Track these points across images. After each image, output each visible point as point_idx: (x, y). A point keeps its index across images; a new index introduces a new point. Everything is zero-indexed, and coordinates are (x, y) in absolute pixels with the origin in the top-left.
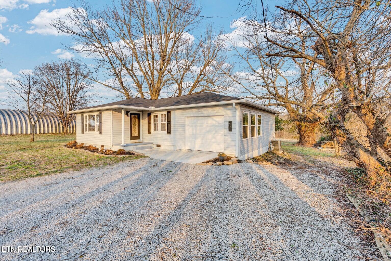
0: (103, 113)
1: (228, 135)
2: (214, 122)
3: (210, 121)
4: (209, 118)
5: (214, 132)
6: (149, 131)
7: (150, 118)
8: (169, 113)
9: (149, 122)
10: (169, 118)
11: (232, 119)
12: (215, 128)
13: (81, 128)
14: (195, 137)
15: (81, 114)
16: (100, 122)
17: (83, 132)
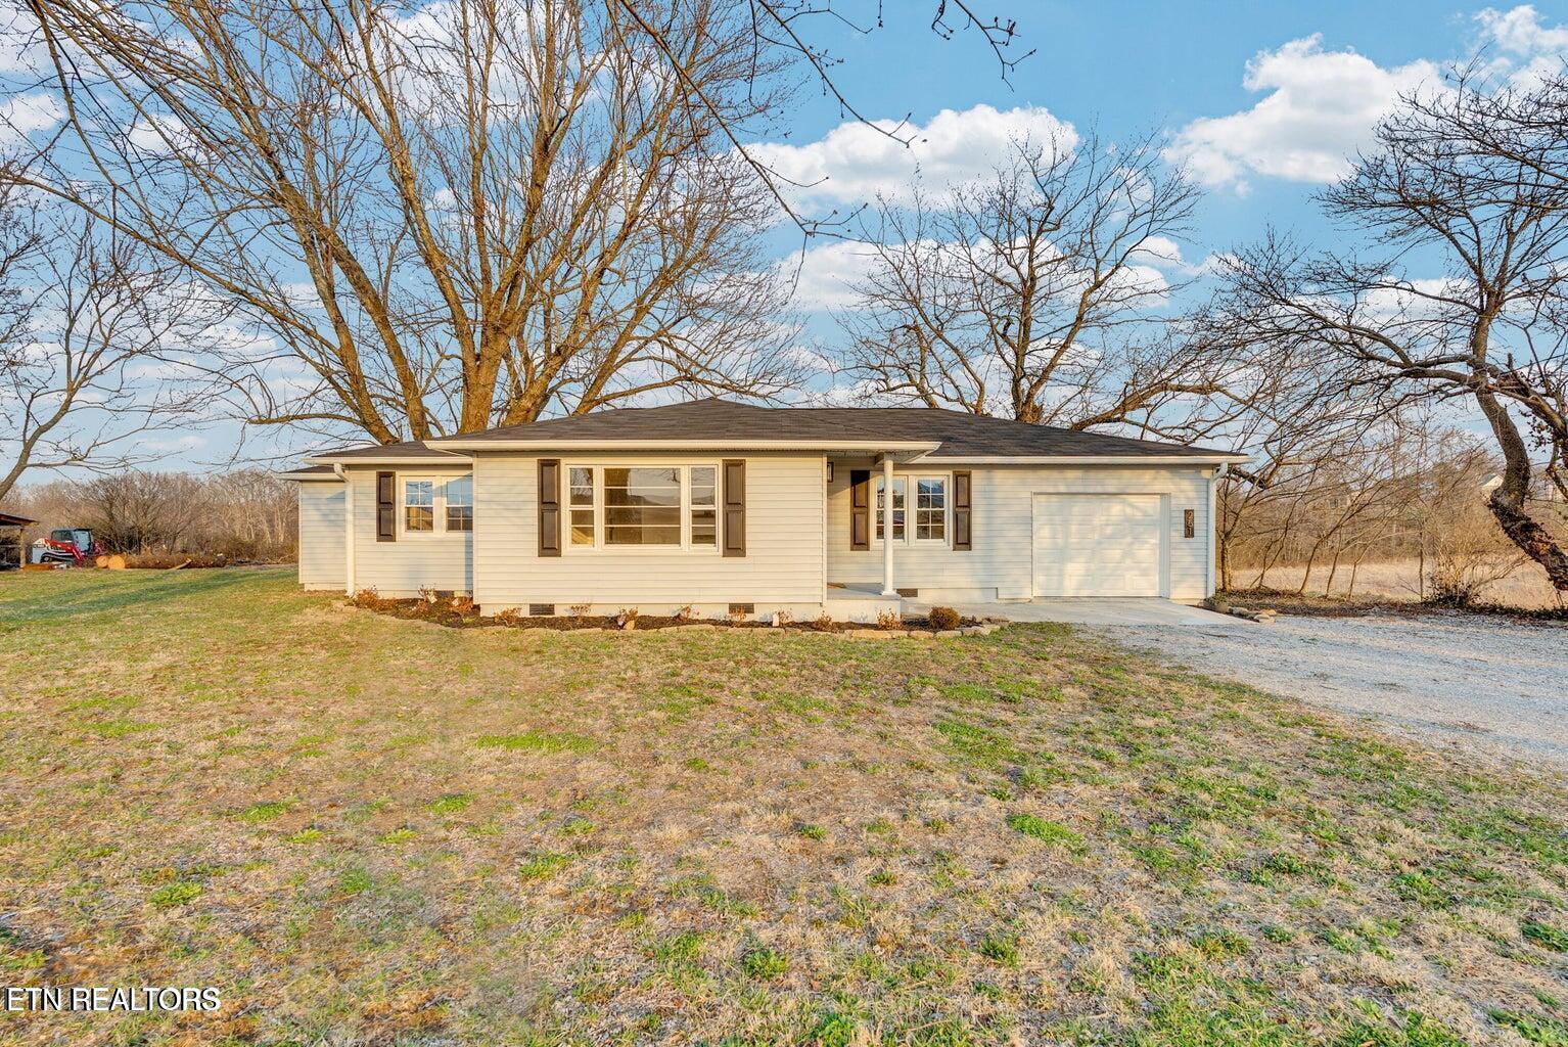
0: (751, 463)
1: (1184, 546)
2: (1129, 511)
3: (1116, 509)
4: (1114, 499)
5: (1129, 539)
6: (859, 542)
7: (861, 495)
8: (962, 477)
9: (859, 507)
10: (962, 501)
11: (1196, 505)
12: (1132, 528)
13: (535, 529)
14: (1061, 555)
15: (529, 468)
16: (727, 502)
17: (549, 546)
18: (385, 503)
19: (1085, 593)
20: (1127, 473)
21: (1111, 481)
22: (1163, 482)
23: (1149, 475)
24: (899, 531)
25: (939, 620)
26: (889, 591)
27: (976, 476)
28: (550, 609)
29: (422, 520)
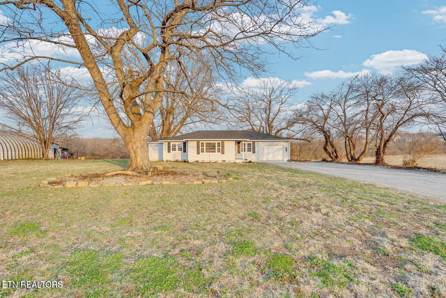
0: (225, 142)
1: (286, 153)
2: (278, 147)
3: (276, 147)
6: (239, 152)
7: (239, 145)
8: (254, 143)
9: (239, 147)
10: (254, 146)
11: (287, 147)
12: (279, 150)
13: (196, 151)
14: (269, 154)
15: (196, 142)
16: (222, 147)
17: (198, 153)
18: (169, 147)
19: (272, 160)
20: (278, 142)
21: (275, 143)
22: (283, 143)
23: (281, 142)
24: (245, 151)
25: (250, 162)
26: (243, 159)
27: (256, 142)
28: (198, 161)
29: (174, 149)
